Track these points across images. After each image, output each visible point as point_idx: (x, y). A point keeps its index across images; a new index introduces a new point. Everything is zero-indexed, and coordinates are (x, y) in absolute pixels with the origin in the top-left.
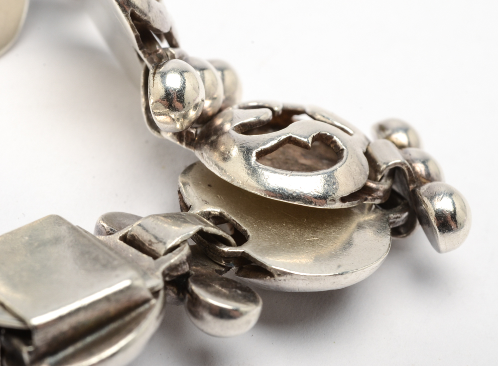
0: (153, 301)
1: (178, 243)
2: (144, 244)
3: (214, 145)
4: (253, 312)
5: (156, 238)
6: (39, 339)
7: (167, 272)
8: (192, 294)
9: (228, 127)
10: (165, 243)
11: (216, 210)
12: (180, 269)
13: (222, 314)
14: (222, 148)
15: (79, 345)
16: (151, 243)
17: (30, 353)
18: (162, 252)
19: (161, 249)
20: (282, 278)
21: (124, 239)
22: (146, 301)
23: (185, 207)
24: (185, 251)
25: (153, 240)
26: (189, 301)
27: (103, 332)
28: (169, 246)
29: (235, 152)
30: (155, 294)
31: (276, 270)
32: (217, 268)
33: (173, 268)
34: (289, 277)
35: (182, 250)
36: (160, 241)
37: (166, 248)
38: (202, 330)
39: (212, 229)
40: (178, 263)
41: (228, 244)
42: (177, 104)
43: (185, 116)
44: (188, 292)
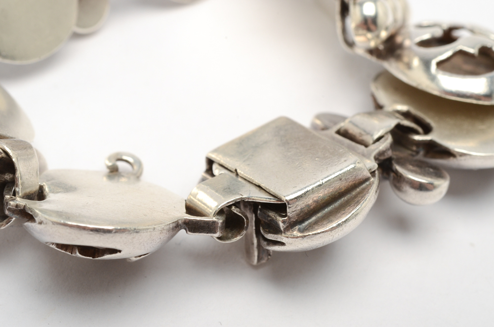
0: (372, 179)
1: (383, 134)
2: (355, 136)
3: (398, 58)
4: (443, 185)
5: (365, 131)
6: (290, 211)
7: (377, 157)
8: (396, 172)
9: (407, 43)
10: (372, 135)
11: (403, 108)
12: (386, 154)
13: (421, 187)
14: (406, 59)
15: (319, 215)
16: (361, 135)
17: (284, 222)
18: (371, 142)
19: (370, 140)
20: (463, 158)
21: (339, 132)
22: (367, 179)
23: (379, 107)
24: (389, 139)
25: (363, 133)
26: (394, 178)
27: (337, 204)
28: (376, 137)
29: (416, 62)
30: (373, 173)
31: (458, 153)
32: (410, 152)
33: (381, 153)
34: (468, 157)
35: (387, 139)
36: (368, 134)
37: (373, 139)
38: (405, 201)
39: (407, 123)
40: (384, 149)
41: (417, 133)
42: (372, 27)
43: (378, 36)
44: (393, 171)
